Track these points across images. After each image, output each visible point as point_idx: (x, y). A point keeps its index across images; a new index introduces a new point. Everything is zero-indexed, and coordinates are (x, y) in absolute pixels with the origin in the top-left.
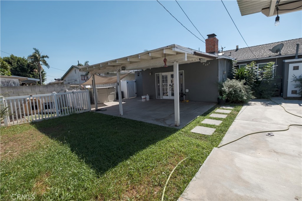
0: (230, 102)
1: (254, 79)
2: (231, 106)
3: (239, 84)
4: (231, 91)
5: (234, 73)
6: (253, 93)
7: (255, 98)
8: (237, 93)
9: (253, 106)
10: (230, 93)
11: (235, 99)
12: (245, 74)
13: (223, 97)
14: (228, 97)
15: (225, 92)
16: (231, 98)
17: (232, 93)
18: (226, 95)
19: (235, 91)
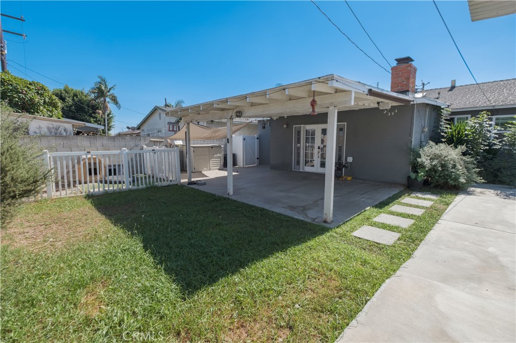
0: (432, 185)
1: (484, 145)
2: (433, 193)
3: (452, 154)
4: (435, 166)
5: (443, 132)
7: (483, 181)
8: (448, 170)
9: (478, 197)
10: (433, 169)
11: (441, 181)
12: (467, 135)
13: (418, 176)
14: (429, 176)
15: (422, 166)
16: (434, 177)
17: (438, 169)
18: (424, 172)
19: (443, 166)
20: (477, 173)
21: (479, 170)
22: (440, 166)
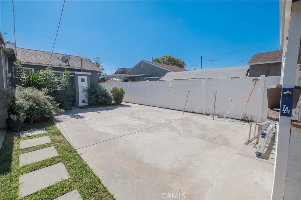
0: (31, 122)
1: (52, 88)
4: (32, 105)
6: (60, 105)
7: (64, 111)
8: (42, 108)
9: (66, 122)
10: (31, 108)
11: (38, 117)
12: (40, 82)
13: (19, 116)
14: (28, 115)
15: (21, 108)
16: (32, 115)
17: (35, 108)
18: (24, 113)
19: (38, 105)
20: (59, 107)
21: (60, 104)
22: (36, 106)
